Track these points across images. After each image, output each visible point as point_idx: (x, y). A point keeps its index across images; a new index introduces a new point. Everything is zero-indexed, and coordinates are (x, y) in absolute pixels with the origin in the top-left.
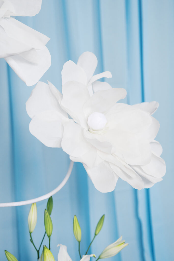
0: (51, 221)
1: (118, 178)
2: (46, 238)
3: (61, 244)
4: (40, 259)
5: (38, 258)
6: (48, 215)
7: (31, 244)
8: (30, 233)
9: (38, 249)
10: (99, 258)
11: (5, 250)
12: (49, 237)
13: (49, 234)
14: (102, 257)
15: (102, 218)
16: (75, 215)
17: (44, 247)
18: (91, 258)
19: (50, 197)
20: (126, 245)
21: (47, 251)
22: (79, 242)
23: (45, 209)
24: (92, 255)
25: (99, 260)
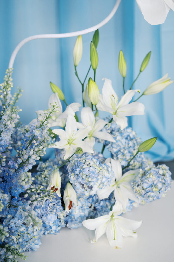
0: (97, 54)
1: (169, 10)
2: (92, 71)
3: (106, 78)
4: (84, 92)
5: (83, 91)
6: (94, 47)
7: (76, 77)
8: (75, 67)
9: (82, 83)
10: (143, 94)
11: (50, 82)
12: (95, 70)
13: (94, 67)
14: (146, 93)
15: (148, 55)
16: (121, 50)
17: (89, 79)
18: (135, 92)
19: (96, 30)
20: (171, 82)
21: (92, 83)
22: (124, 78)
23: (91, 42)
24: (136, 91)
25: (143, 96)
